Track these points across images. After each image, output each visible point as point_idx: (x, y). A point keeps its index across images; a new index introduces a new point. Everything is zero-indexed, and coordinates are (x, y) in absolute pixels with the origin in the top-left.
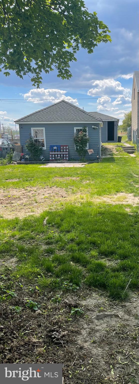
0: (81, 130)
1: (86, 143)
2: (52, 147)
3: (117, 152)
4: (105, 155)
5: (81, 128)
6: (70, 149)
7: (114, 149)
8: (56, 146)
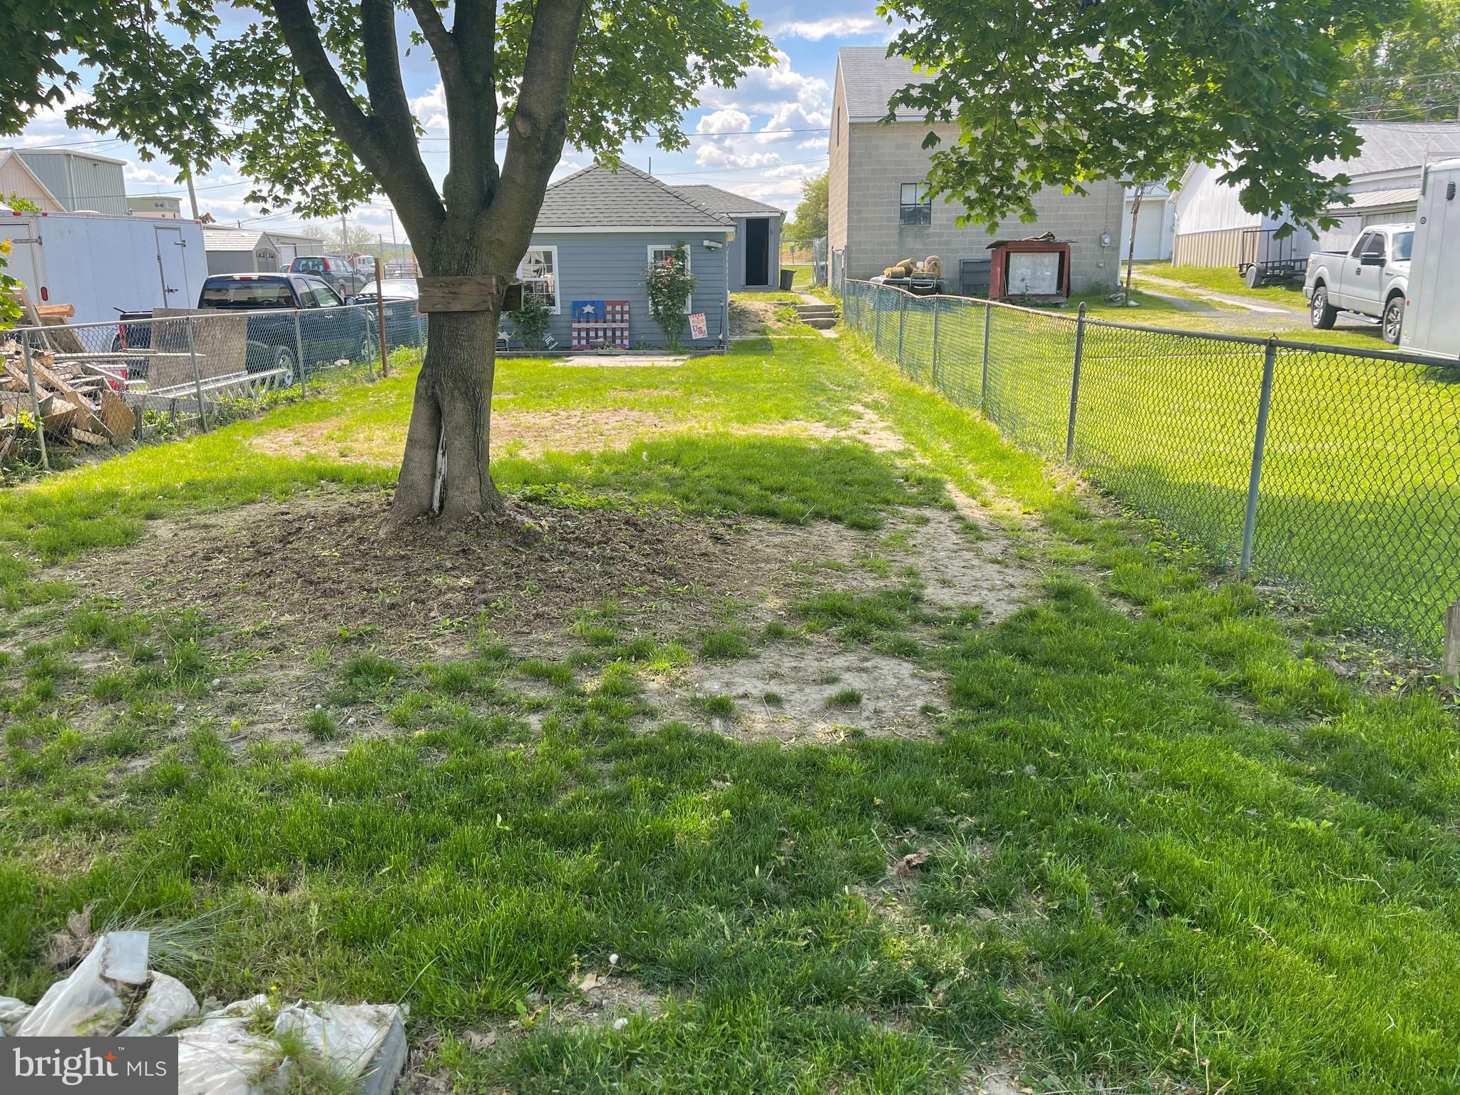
0: (668, 253)
1: (685, 295)
2: (578, 306)
3: (780, 324)
4: (742, 333)
5: (668, 247)
6: (634, 312)
7: (770, 314)
8: (592, 303)
